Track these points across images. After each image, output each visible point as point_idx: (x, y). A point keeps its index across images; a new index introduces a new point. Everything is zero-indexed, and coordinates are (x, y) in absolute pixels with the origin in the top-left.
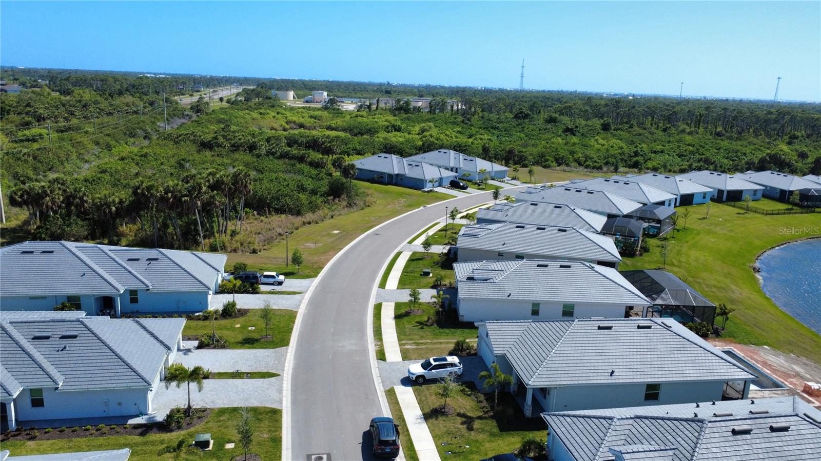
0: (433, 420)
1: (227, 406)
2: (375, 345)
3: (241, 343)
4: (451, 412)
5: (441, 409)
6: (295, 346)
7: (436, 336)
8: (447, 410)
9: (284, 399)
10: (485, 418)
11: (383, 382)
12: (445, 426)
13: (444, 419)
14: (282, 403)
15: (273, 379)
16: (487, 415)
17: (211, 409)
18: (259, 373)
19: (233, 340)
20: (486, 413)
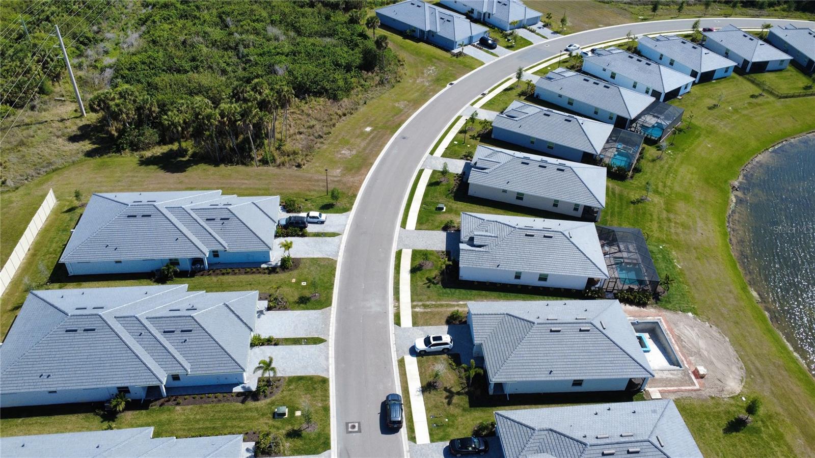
0: (427, 394)
1: (293, 375)
2: (394, 307)
3: (298, 303)
4: (440, 386)
5: (434, 383)
6: (336, 307)
7: (440, 296)
8: (437, 384)
9: (330, 367)
10: (462, 394)
11: (397, 351)
12: (434, 400)
13: (435, 393)
14: (328, 372)
15: (321, 345)
16: (463, 391)
17: (284, 378)
18: (312, 338)
19: (291, 299)
20: (463, 389)
